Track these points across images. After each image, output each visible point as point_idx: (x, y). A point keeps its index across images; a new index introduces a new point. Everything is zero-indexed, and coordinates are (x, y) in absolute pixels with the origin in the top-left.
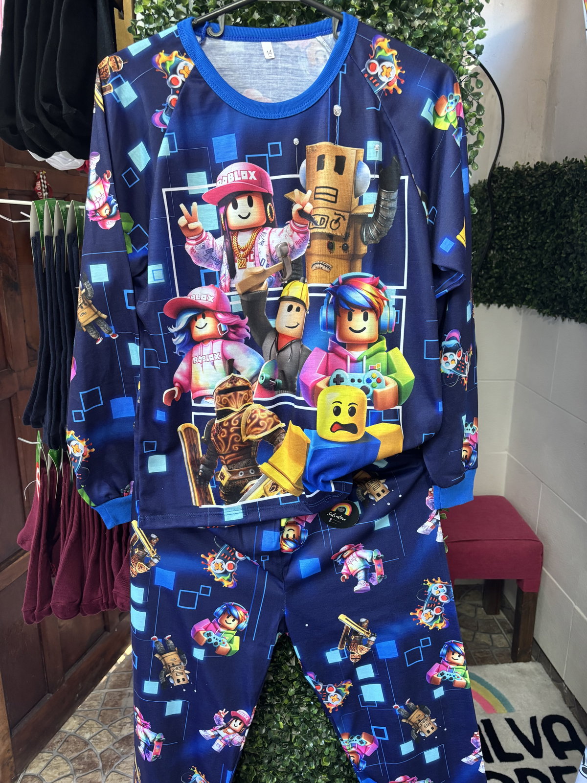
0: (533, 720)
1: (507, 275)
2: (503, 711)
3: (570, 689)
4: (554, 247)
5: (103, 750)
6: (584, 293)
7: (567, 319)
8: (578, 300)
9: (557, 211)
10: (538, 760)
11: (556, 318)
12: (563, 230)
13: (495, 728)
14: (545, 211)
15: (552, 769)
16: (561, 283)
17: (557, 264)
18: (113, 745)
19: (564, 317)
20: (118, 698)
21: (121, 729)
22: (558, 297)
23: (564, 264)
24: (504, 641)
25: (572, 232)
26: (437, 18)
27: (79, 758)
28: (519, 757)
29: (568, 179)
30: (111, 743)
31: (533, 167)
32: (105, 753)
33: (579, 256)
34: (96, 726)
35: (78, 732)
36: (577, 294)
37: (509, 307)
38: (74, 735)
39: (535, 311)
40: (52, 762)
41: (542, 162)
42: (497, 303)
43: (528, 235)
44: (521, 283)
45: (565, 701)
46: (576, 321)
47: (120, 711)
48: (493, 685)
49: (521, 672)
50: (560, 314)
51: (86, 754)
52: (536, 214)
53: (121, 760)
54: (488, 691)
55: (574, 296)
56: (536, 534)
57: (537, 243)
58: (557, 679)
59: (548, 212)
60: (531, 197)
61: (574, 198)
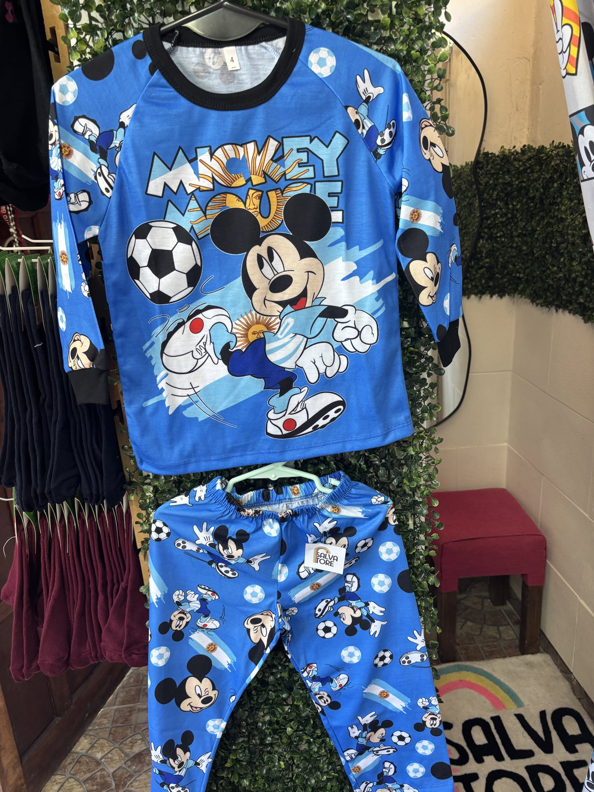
0: (543, 714)
1: (497, 265)
2: (512, 707)
3: (579, 681)
4: (544, 235)
5: (115, 769)
6: (577, 285)
7: (561, 310)
8: (570, 290)
9: (546, 198)
10: (549, 755)
11: (550, 309)
12: (552, 218)
13: (505, 725)
14: (534, 197)
15: (563, 764)
16: (553, 272)
17: (548, 254)
18: (125, 763)
19: (558, 307)
20: (128, 714)
21: (132, 746)
22: (550, 288)
23: (555, 254)
24: (511, 632)
25: (562, 220)
27: (92, 778)
28: (529, 754)
29: (556, 165)
30: (123, 762)
31: (519, 151)
32: (117, 772)
33: (570, 246)
34: (107, 745)
35: (90, 751)
36: (570, 285)
37: (501, 297)
38: (86, 756)
39: (528, 301)
40: (66, 784)
41: (529, 145)
42: (489, 293)
43: (518, 222)
44: (513, 271)
45: (574, 693)
46: (570, 312)
47: (131, 728)
48: (502, 680)
49: (529, 665)
50: (554, 304)
51: (99, 774)
52: (524, 200)
53: (133, 779)
54: (497, 687)
55: (566, 286)
56: (539, 528)
57: (527, 230)
58: (565, 671)
59: (537, 198)
60: (519, 182)
61: (562, 184)
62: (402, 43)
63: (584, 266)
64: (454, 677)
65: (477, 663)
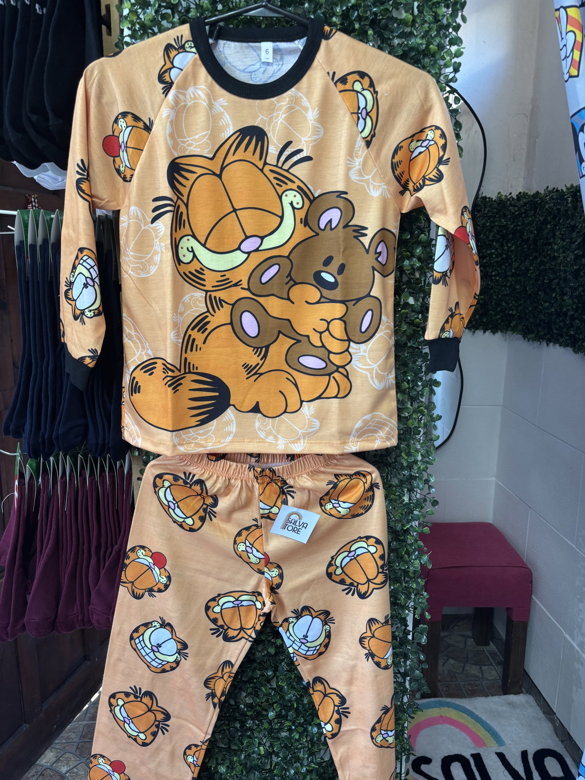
0: (524, 754)
1: (491, 302)
2: (493, 745)
3: (562, 722)
4: (537, 273)
6: (567, 318)
7: (551, 344)
8: (562, 324)
9: (540, 239)
11: (541, 343)
12: (545, 257)
13: (485, 763)
14: (528, 239)
16: (545, 308)
17: (541, 290)
19: (549, 341)
22: (542, 322)
23: (548, 289)
24: (494, 673)
25: (555, 258)
26: (416, 36)
29: (550, 208)
31: (515, 197)
33: (562, 282)
34: (73, 759)
35: (54, 765)
36: (561, 319)
37: (494, 333)
38: (50, 769)
39: (520, 336)
41: (524, 192)
42: (483, 329)
43: (512, 263)
44: (506, 309)
45: (557, 735)
46: (560, 346)
48: (484, 718)
49: (512, 705)
50: (545, 339)
52: (519, 242)
54: (479, 725)
55: (558, 321)
56: (525, 561)
57: (520, 270)
58: (548, 711)
59: (531, 239)
60: (514, 226)
61: (555, 226)
62: (422, 37)
63: (576, 300)
64: (434, 712)
65: (459, 700)
